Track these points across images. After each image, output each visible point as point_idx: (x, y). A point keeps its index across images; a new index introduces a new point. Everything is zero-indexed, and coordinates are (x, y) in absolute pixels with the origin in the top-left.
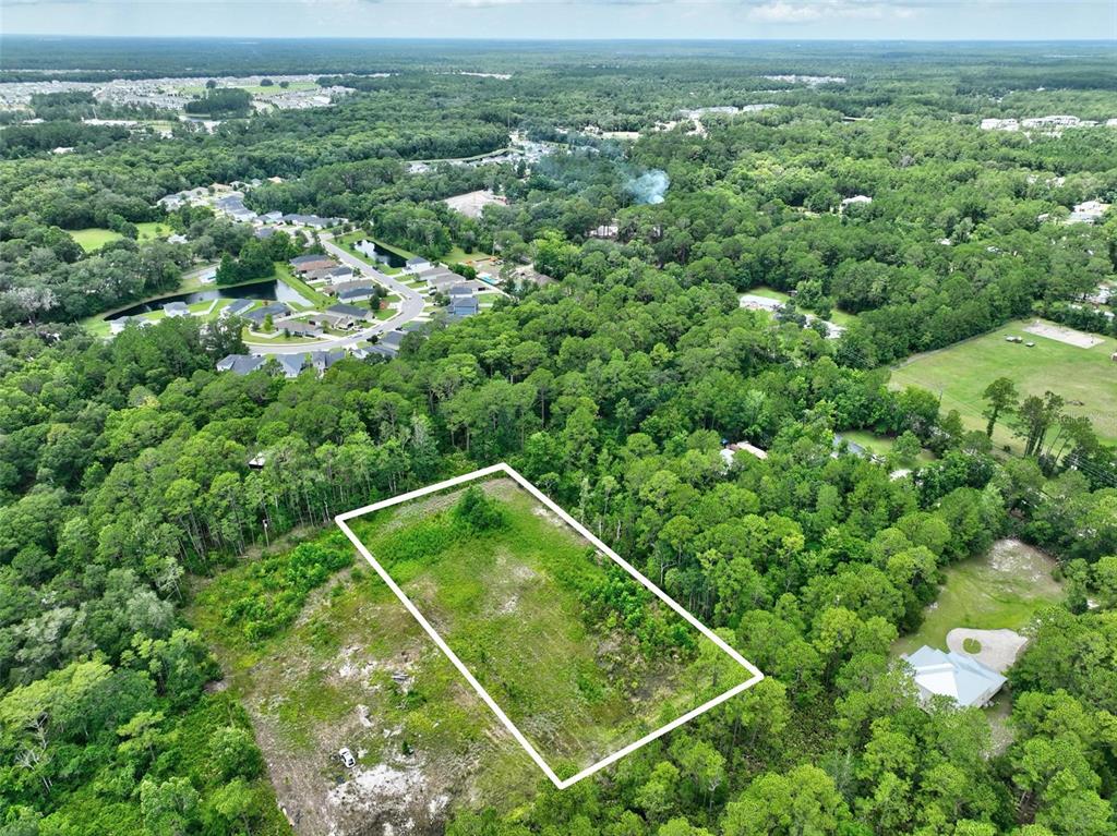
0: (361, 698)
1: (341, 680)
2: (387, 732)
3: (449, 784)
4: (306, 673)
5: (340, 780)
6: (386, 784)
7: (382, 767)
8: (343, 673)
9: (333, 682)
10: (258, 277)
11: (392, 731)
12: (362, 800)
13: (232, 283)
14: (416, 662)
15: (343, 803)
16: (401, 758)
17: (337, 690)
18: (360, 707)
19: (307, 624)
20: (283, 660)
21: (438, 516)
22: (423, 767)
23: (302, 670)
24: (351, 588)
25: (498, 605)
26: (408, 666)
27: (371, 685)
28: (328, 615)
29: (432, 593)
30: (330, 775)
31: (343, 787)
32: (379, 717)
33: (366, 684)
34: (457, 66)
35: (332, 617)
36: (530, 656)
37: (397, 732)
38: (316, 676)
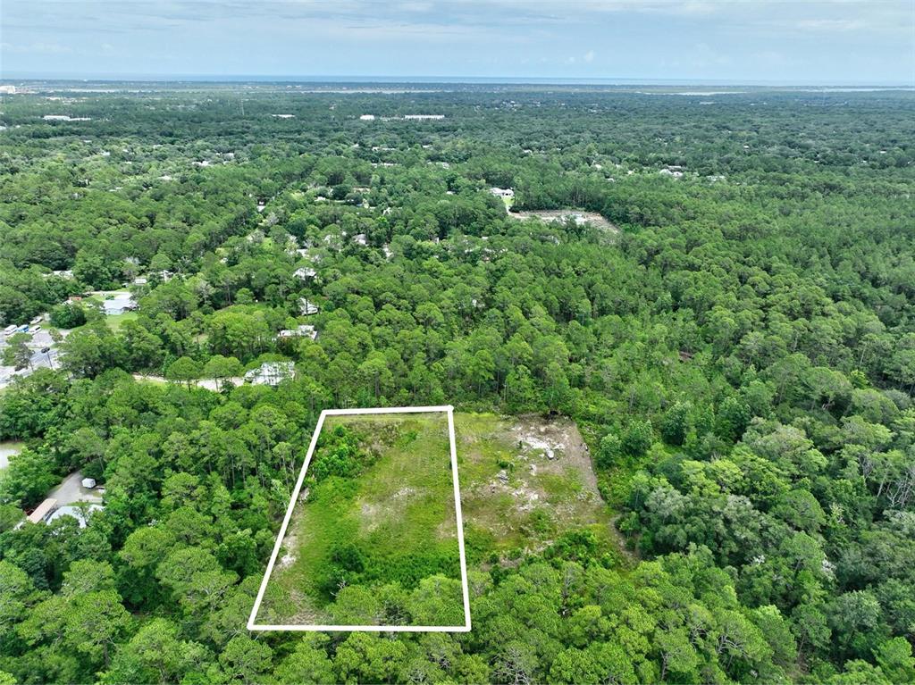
0: (531, 478)
1: (538, 493)
2: (525, 458)
3: (508, 432)
4: (559, 506)
6: (536, 442)
7: (535, 447)
8: (536, 496)
9: (544, 495)
11: (523, 458)
12: (550, 441)
14: (489, 484)
15: (559, 443)
16: (525, 447)
17: (544, 489)
18: (534, 475)
25: (411, 496)
26: (495, 484)
27: (523, 483)
28: (530, 539)
29: (446, 524)
30: (561, 454)
31: (557, 447)
32: (526, 466)
33: (525, 484)
35: (528, 535)
38: (554, 502)
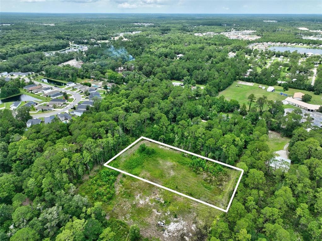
0: (152, 208)
1: (142, 205)
3: (192, 222)
4: (130, 206)
5: (164, 230)
6: (177, 227)
7: (172, 223)
8: (141, 203)
9: (140, 206)
10: (15, 94)
11: (167, 213)
12: (174, 233)
13: (6, 97)
14: (159, 194)
15: (169, 236)
16: (175, 219)
17: (143, 208)
18: (153, 210)
19: (119, 193)
20: (120, 204)
21: (134, 154)
22: (183, 220)
23: (128, 206)
24: (125, 180)
25: (169, 174)
26: (158, 196)
27: (152, 204)
28: (124, 189)
29: (149, 175)
30: (160, 230)
31: (166, 232)
32: (161, 211)
33: (150, 204)
34: (33, 22)
35: (126, 189)
36: (187, 184)
37: (169, 213)
38: (134, 206)
